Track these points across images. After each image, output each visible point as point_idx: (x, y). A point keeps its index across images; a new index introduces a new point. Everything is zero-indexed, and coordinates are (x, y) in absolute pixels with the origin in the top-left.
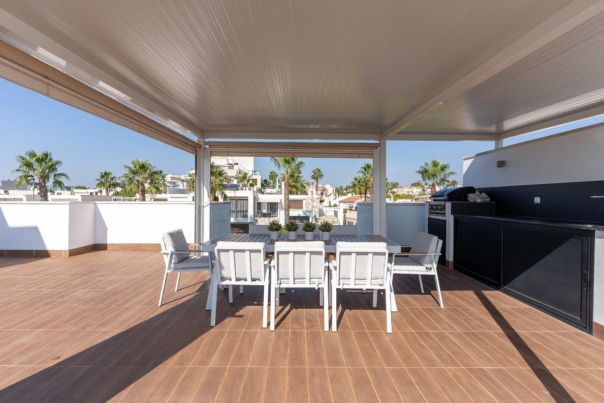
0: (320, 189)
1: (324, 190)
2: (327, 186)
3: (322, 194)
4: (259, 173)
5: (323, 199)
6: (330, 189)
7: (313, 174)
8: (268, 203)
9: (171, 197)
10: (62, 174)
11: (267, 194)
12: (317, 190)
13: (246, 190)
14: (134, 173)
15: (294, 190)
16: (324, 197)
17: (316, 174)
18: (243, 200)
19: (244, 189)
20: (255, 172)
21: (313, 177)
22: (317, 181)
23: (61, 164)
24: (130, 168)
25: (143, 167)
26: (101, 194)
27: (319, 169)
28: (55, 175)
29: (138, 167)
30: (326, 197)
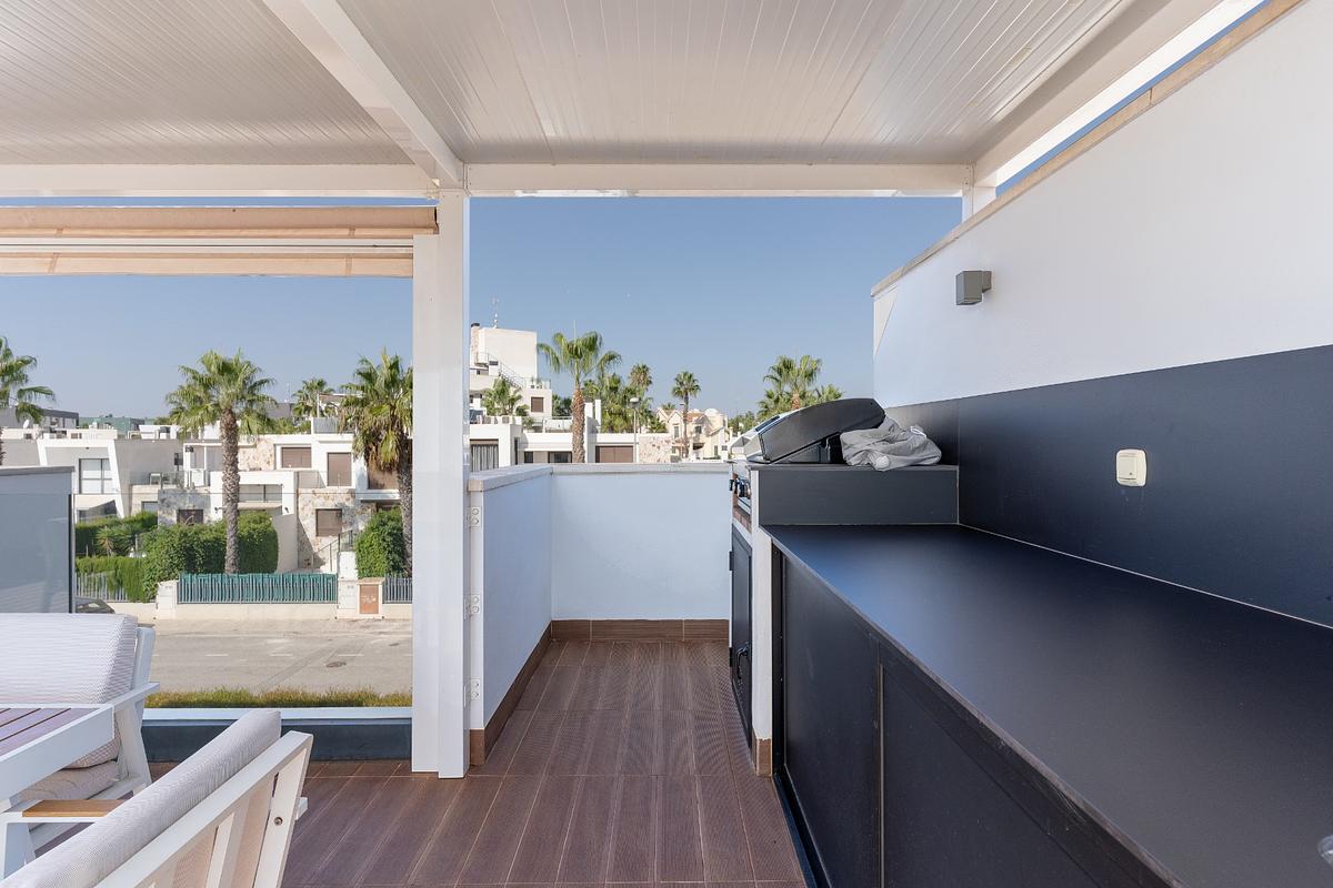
0: (695, 418)
1: (703, 420)
2: (711, 413)
3: (698, 430)
4: (548, 383)
5: (701, 441)
6: (716, 418)
7: (676, 385)
8: (549, 453)
9: (321, 442)
10: (36, 390)
11: (550, 431)
12: (685, 421)
13: (496, 422)
14: (207, 385)
15: (619, 421)
16: (703, 438)
17: (681, 384)
18: (487, 446)
19: (493, 421)
20: (538, 381)
21: (677, 392)
22: (686, 399)
23: (35, 364)
24: (194, 372)
25: (226, 369)
26: (168, 437)
27: (690, 372)
28: (21, 393)
29: (213, 368)
30: (708, 436)
